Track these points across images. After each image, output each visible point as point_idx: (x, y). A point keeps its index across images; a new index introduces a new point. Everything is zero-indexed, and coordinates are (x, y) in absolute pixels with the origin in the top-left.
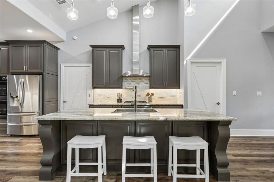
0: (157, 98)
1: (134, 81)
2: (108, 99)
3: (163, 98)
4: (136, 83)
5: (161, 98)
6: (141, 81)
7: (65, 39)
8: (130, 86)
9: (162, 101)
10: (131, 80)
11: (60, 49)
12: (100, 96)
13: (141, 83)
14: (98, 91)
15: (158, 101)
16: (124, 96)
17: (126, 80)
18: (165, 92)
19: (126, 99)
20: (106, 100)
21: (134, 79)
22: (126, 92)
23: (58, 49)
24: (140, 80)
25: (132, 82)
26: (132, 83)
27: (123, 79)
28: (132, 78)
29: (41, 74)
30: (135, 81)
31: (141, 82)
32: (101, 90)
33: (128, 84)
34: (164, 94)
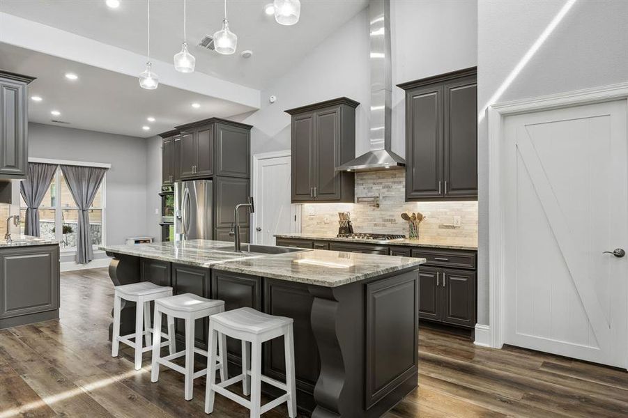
0: (437, 227)
1: (380, 181)
2: (326, 226)
3: (453, 227)
4: (384, 188)
5: (447, 227)
6: (396, 180)
7: (257, 106)
8: (369, 195)
9: (449, 235)
10: (372, 181)
11: (252, 127)
12: (312, 219)
13: (394, 186)
14: (309, 208)
15: (438, 234)
16: (358, 219)
17: (362, 179)
18: (458, 210)
19: (362, 227)
20: (323, 228)
21: (379, 178)
22: (362, 210)
23: (250, 127)
24: (392, 180)
25: (374, 184)
26: (375, 187)
27: (356, 177)
28: (374, 176)
29: (211, 179)
30: (381, 183)
31: (395, 183)
32: (313, 207)
33: (366, 191)
34: (455, 217)
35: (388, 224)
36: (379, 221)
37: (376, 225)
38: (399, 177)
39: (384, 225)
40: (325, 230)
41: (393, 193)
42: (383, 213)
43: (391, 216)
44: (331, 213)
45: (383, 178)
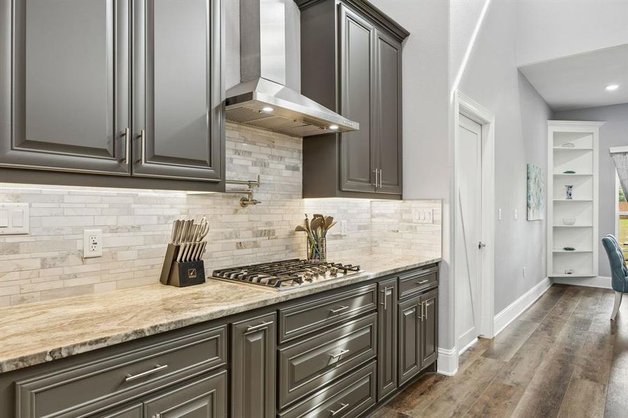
2: (89, 267)
3: (341, 236)
4: (255, 164)
6: (275, 152)
13: (273, 165)
24: (268, 151)
30: (249, 153)
31: (273, 157)
34: (343, 222)
35: (263, 241)
36: (246, 237)
37: (240, 246)
38: (280, 148)
39: (256, 245)
40: (86, 281)
41: (271, 178)
42: (253, 217)
43: (268, 223)
44: (111, 221)
45: (254, 143)
